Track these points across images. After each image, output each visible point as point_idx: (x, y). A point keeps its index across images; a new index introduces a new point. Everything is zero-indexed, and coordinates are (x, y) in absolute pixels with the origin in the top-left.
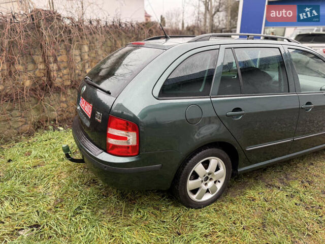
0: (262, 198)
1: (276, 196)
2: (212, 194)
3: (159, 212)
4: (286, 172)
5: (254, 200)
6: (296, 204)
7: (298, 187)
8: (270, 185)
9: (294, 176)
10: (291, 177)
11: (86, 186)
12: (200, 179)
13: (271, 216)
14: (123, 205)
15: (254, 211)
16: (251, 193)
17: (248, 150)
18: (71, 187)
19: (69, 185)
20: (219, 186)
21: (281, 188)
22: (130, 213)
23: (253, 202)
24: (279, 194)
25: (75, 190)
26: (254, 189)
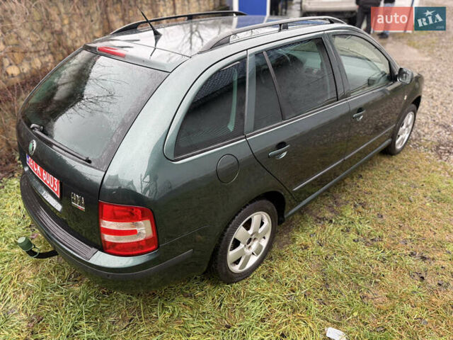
0: (315, 242)
1: (330, 234)
2: (258, 254)
3: (193, 300)
4: (334, 195)
5: (306, 247)
6: (354, 240)
7: (352, 214)
8: (320, 219)
9: (344, 198)
10: (340, 201)
11: (71, 283)
12: (242, 246)
13: (331, 268)
14: (139, 302)
15: (310, 263)
16: (301, 238)
17: (296, 190)
18: (48, 291)
19: (42, 290)
20: (264, 243)
21: (334, 221)
22: (151, 311)
23: (306, 251)
24: (333, 231)
25: (56, 294)
26: (303, 231)
